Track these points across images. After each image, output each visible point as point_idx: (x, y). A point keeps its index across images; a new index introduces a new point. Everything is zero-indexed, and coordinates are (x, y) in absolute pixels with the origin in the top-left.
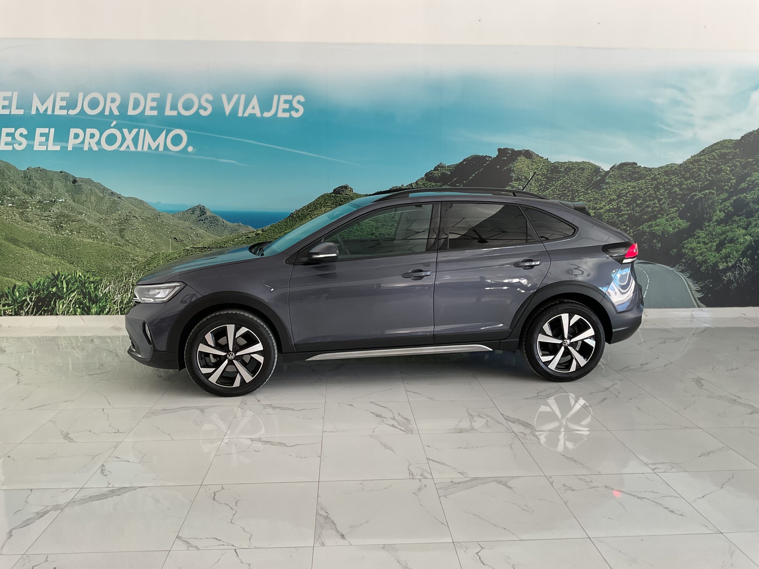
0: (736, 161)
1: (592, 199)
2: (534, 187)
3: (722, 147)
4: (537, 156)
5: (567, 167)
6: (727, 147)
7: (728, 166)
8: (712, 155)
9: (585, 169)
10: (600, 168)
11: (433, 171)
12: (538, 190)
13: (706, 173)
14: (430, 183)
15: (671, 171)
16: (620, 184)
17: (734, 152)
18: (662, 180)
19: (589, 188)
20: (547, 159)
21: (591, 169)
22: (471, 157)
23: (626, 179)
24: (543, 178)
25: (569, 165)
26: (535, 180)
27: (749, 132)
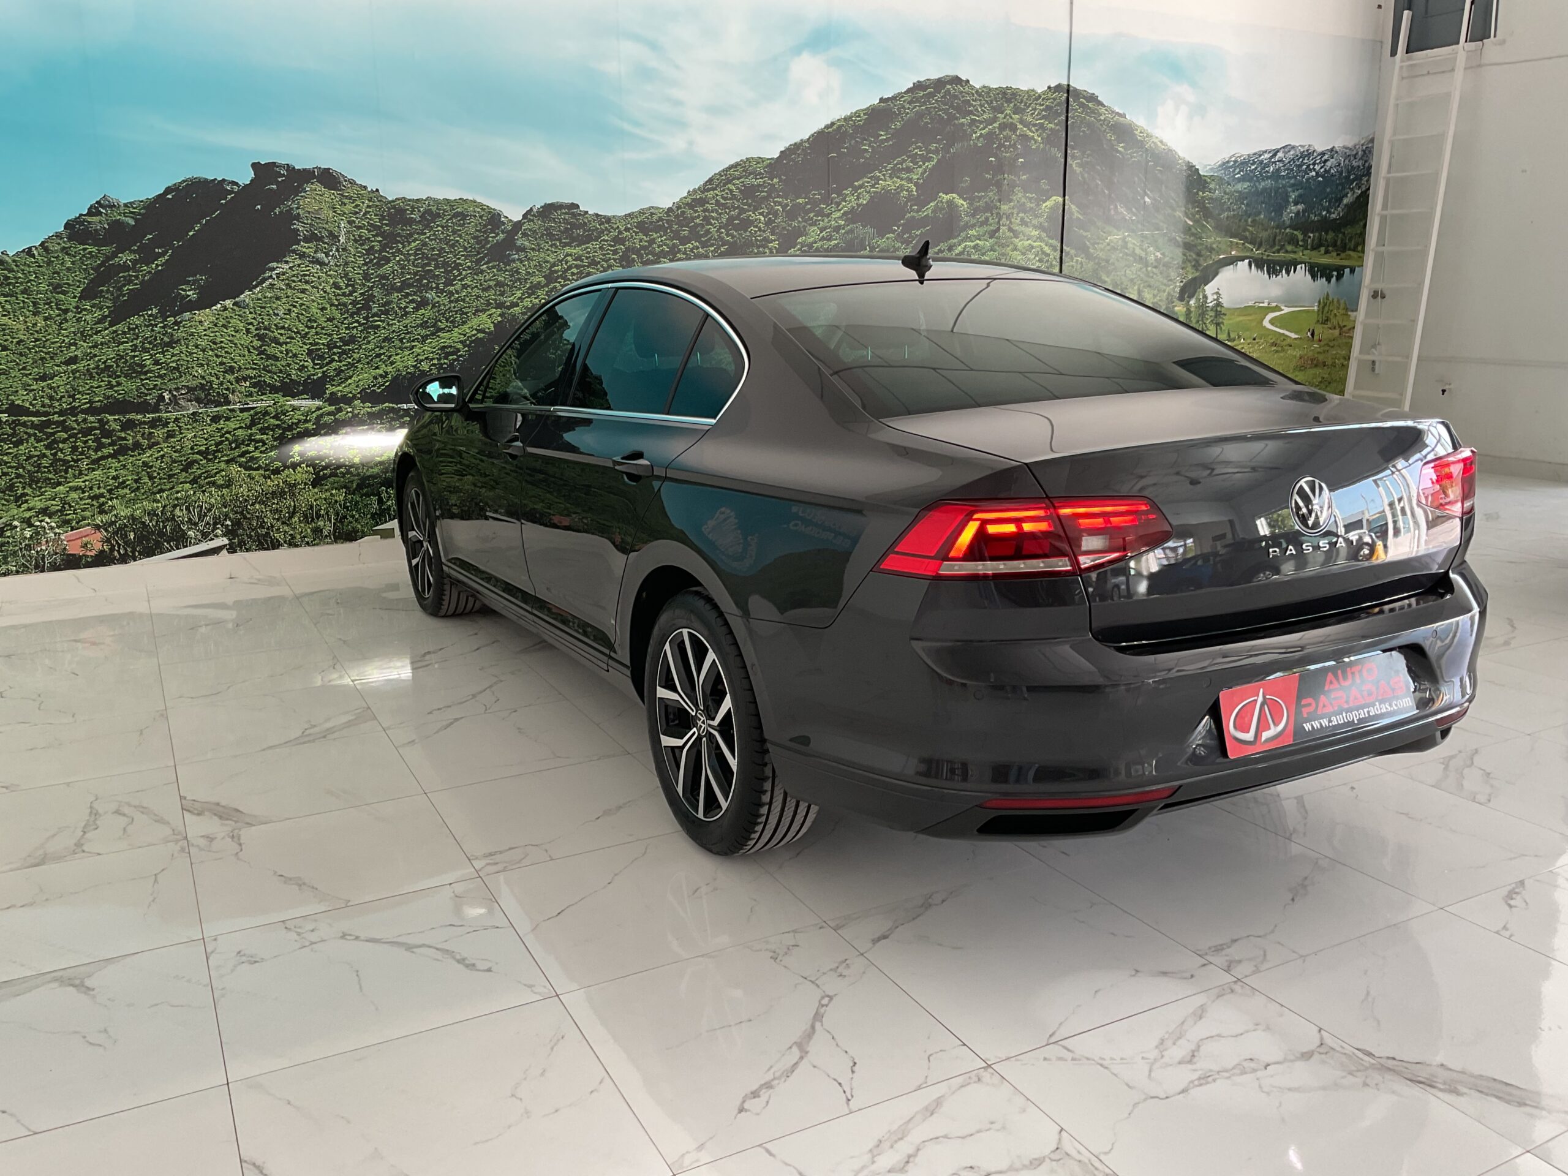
0: (775, 203)
1: (492, 283)
2: (354, 255)
3: (746, 172)
4: (352, 183)
5: (424, 214)
6: (756, 174)
7: (761, 214)
8: (728, 189)
9: (468, 216)
10: (499, 215)
11: (84, 215)
12: (365, 264)
13: (721, 227)
14: (82, 247)
15: (651, 223)
16: (548, 250)
17: (769, 184)
18: (634, 243)
19: (482, 259)
20: (377, 190)
21: (481, 217)
22: (184, 181)
23: (560, 240)
24: (373, 236)
25: (429, 205)
26: (355, 241)
27: (793, 143)
